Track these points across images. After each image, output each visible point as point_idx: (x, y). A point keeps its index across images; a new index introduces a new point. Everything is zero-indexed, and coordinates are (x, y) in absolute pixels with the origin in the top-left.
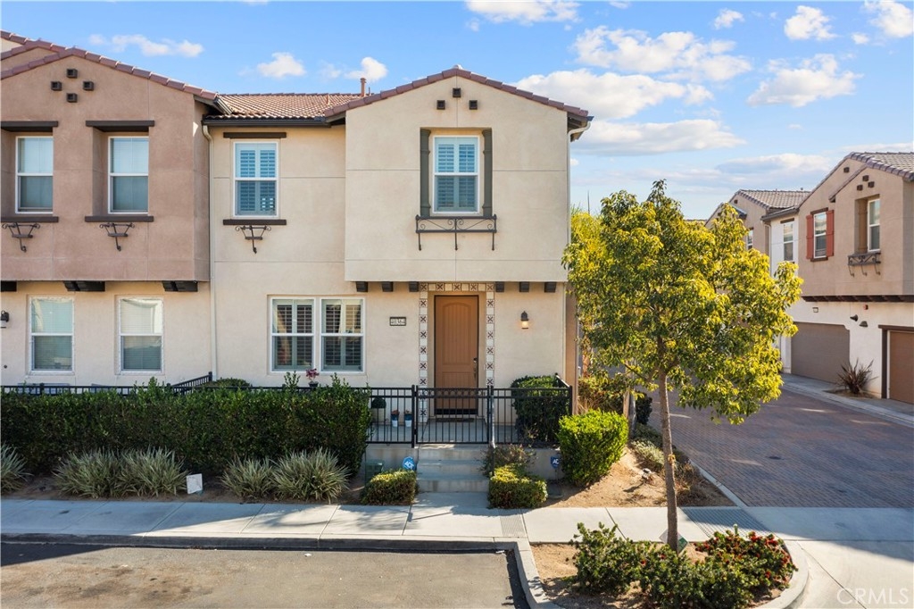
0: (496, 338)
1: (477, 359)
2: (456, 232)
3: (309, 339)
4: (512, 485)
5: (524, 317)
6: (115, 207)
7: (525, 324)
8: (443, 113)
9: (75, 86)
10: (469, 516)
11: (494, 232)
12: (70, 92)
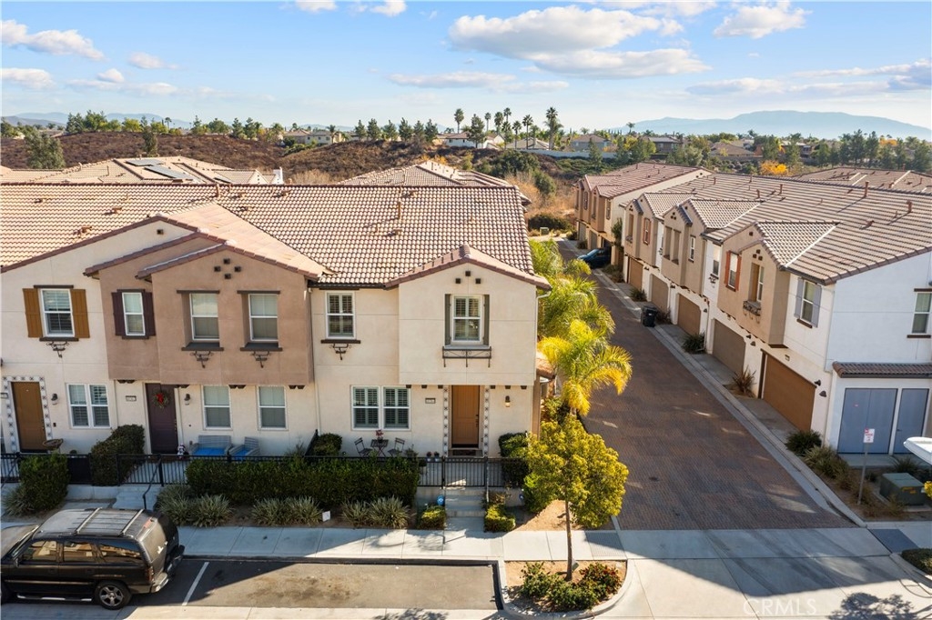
0: (490, 411)
1: (478, 415)
2: (467, 358)
3: (376, 410)
4: (497, 521)
5: (508, 399)
6: (255, 337)
7: (508, 404)
8: (459, 285)
9: (229, 269)
10: (474, 539)
11: (490, 358)
12: (227, 273)
